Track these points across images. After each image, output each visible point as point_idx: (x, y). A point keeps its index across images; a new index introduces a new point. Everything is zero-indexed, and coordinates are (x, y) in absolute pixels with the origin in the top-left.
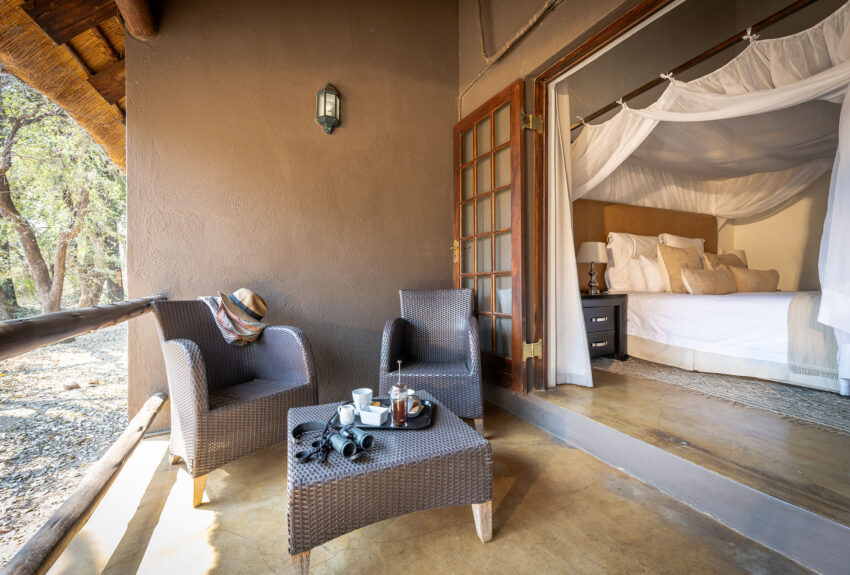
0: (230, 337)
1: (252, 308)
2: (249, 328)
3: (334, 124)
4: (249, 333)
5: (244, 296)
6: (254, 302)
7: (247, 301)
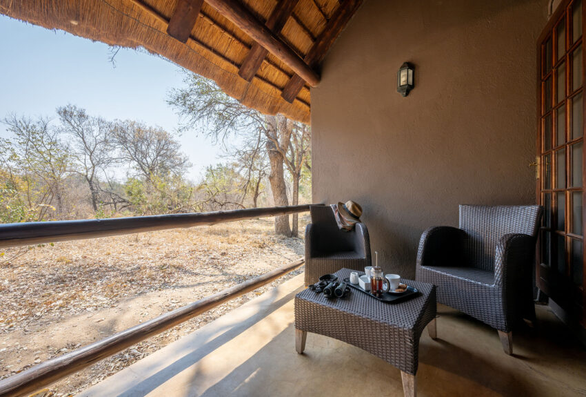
0: (340, 226)
1: (352, 212)
2: (349, 222)
3: (409, 89)
4: (348, 225)
5: (349, 205)
6: (353, 208)
7: (350, 208)
